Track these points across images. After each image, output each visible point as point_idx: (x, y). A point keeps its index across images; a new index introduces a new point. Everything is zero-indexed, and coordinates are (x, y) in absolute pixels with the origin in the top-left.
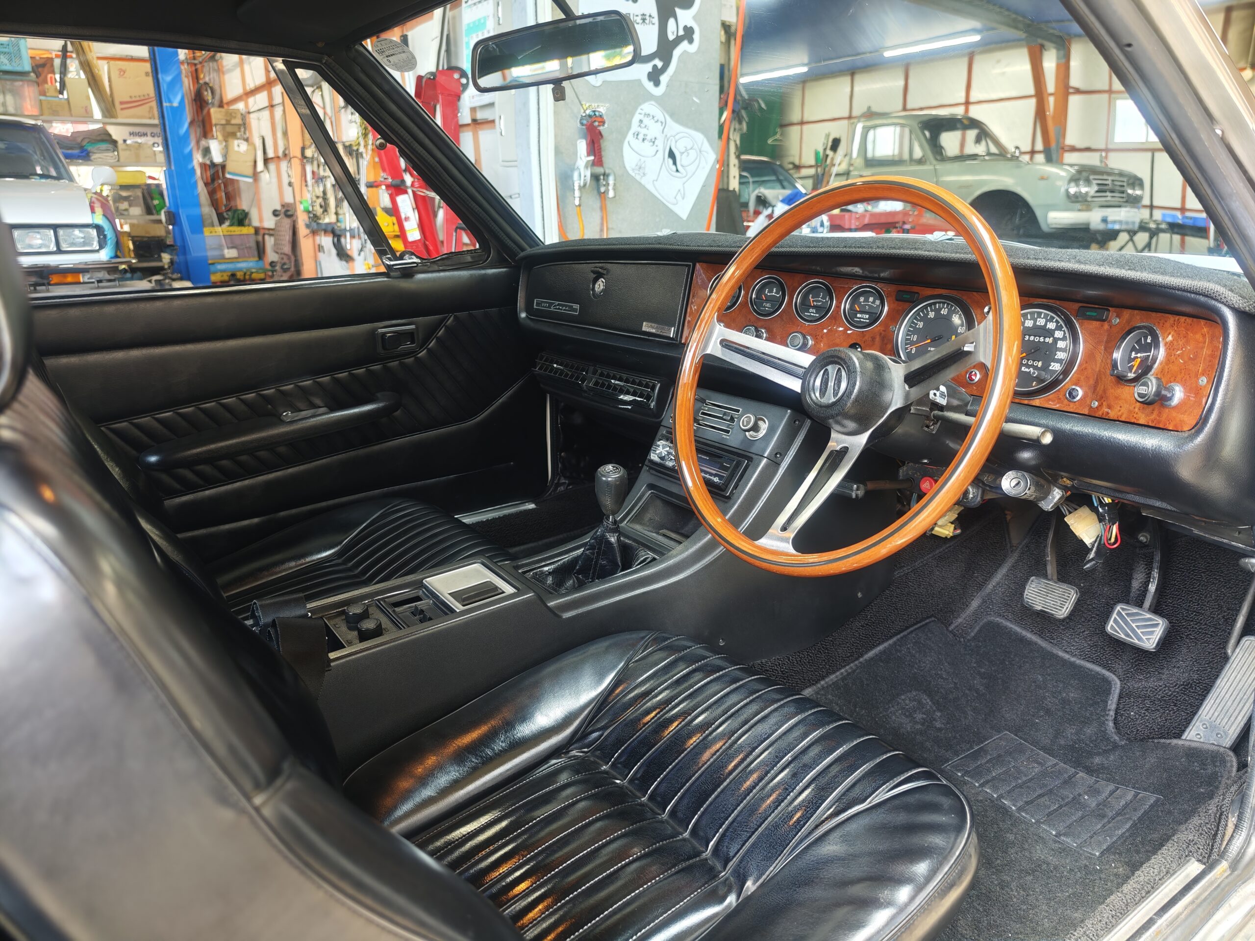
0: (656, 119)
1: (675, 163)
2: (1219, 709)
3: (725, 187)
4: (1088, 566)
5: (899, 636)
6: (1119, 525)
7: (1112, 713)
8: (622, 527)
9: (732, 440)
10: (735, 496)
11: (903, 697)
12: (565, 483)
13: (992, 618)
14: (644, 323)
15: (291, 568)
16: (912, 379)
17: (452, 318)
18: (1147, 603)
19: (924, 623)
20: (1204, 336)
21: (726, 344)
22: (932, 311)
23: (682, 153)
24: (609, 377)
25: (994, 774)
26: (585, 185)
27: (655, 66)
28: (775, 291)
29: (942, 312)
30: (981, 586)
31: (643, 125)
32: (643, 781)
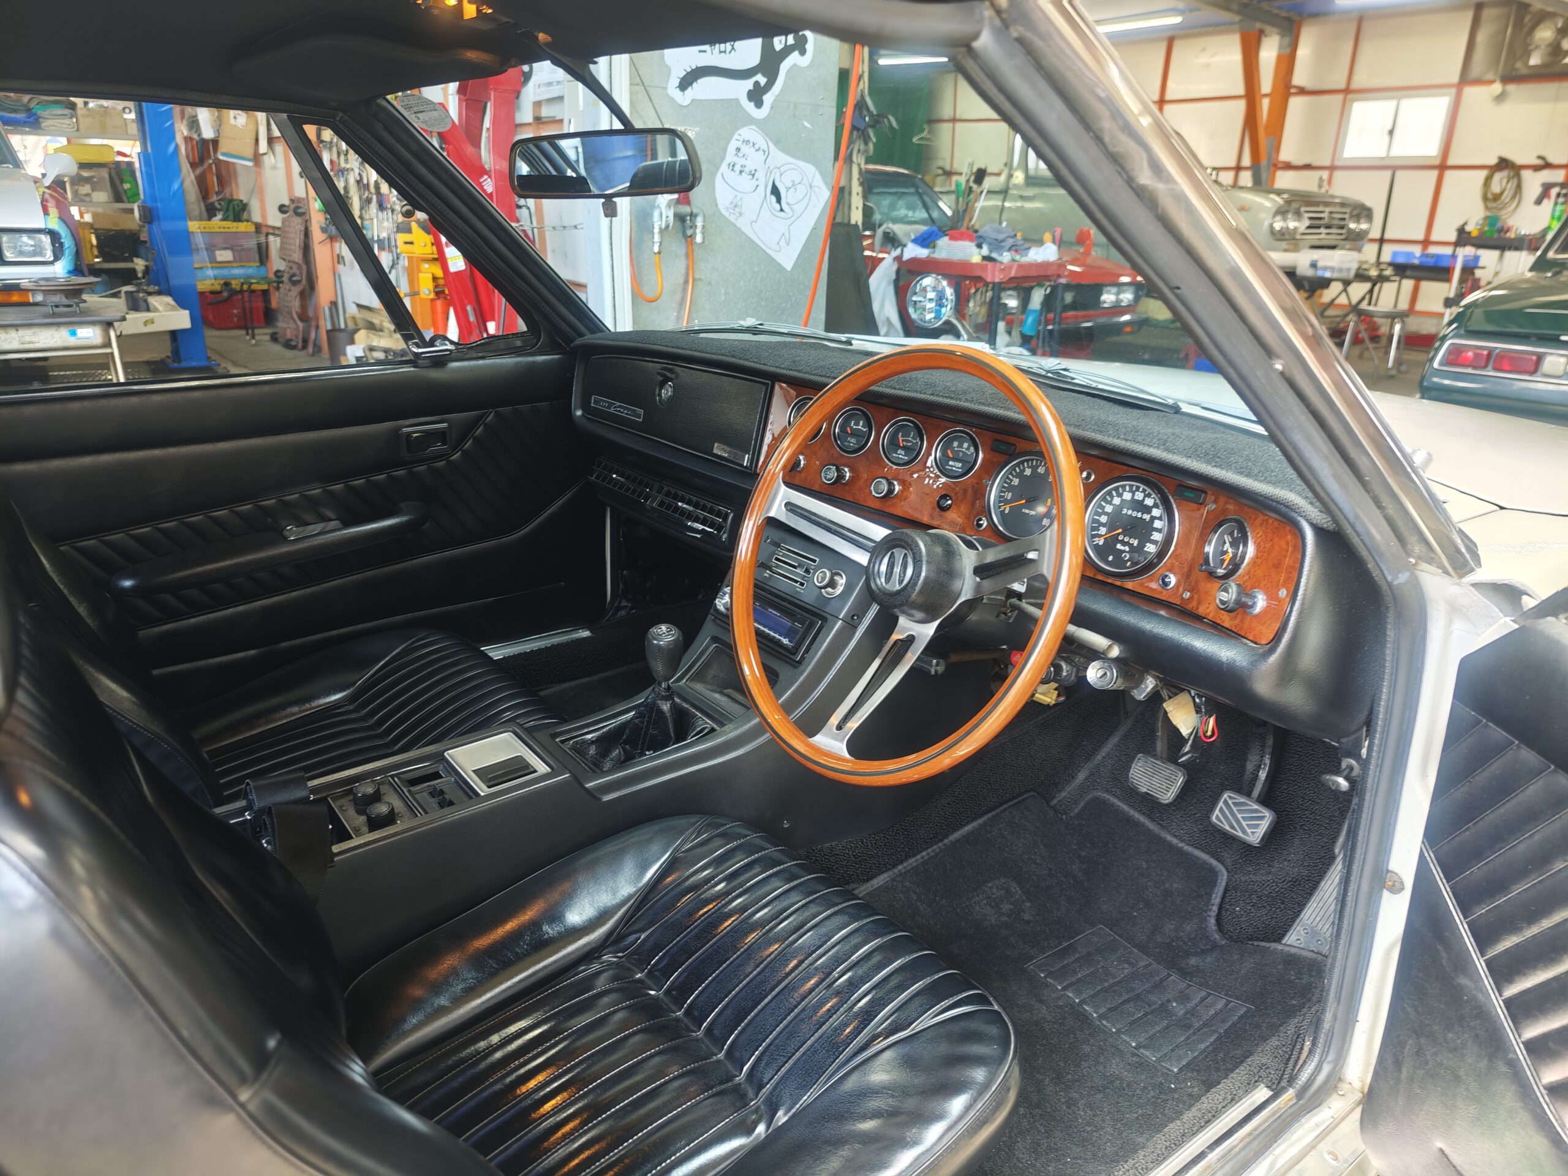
0: (757, 147)
1: (779, 200)
2: (1321, 913)
3: (846, 221)
4: (1183, 759)
5: (990, 815)
6: (1216, 718)
7: (1215, 908)
8: (681, 688)
9: (807, 595)
10: (806, 661)
11: (990, 885)
12: (627, 606)
13: (1099, 794)
14: (716, 445)
15: (293, 714)
16: (981, 571)
17: (492, 415)
18: (1256, 793)
19: (1020, 799)
20: (1288, 544)
21: (791, 507)
22: (1029, 467)
23: (788, 189)
24: (678, 498)
25: (1080, 976)
26: (667, 227)
27: (757, 83)
28: (861, 423)
29: (1039, 470)
30: (1089, 756)
31: (740, 155)
32: (680, 992)
